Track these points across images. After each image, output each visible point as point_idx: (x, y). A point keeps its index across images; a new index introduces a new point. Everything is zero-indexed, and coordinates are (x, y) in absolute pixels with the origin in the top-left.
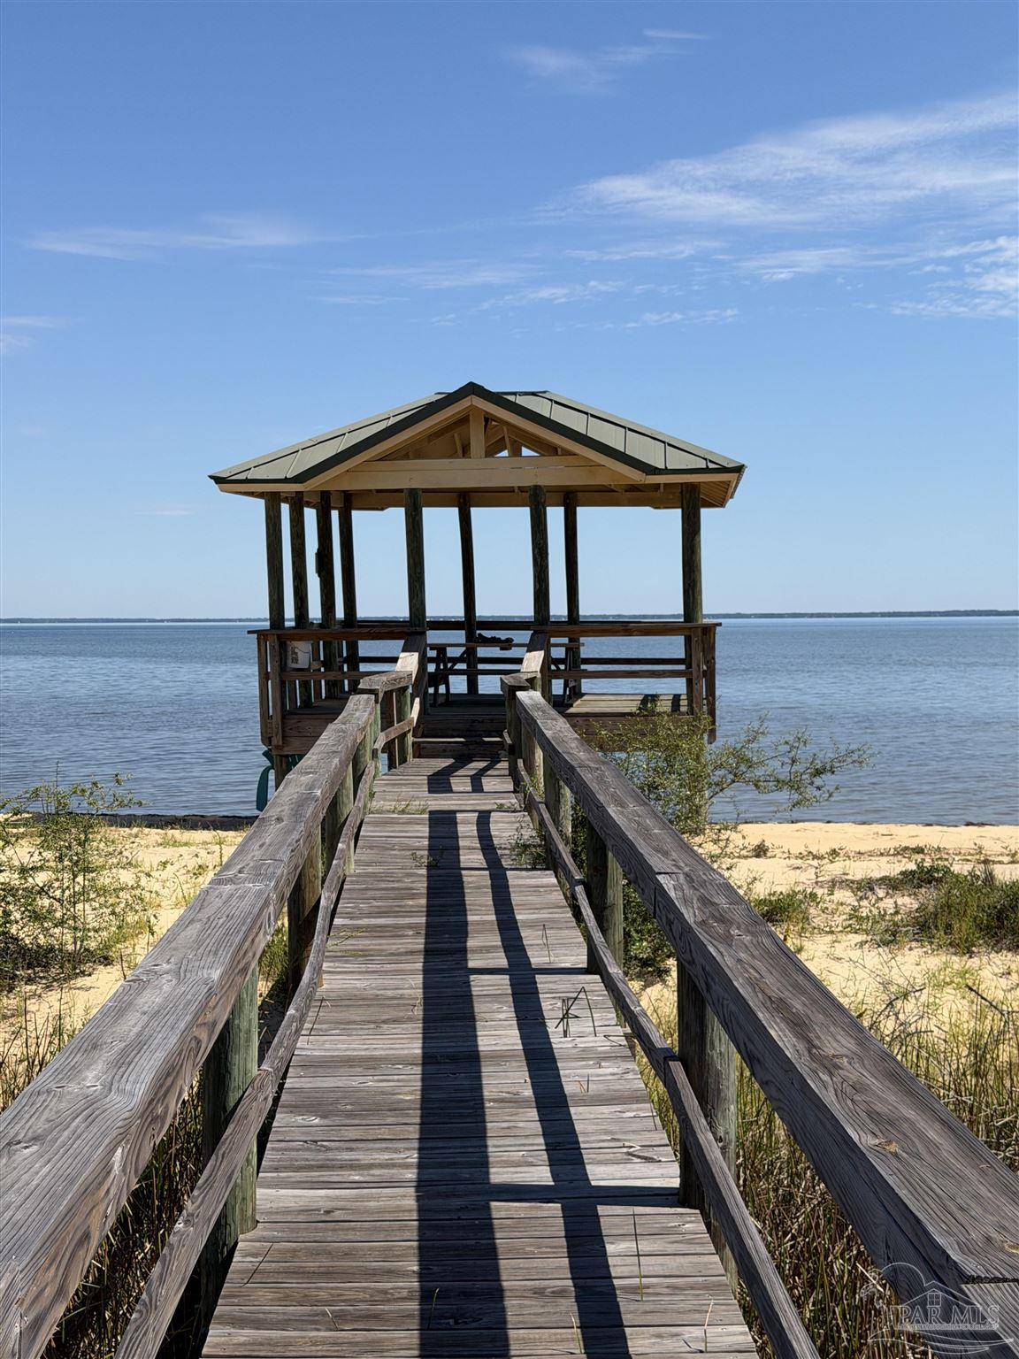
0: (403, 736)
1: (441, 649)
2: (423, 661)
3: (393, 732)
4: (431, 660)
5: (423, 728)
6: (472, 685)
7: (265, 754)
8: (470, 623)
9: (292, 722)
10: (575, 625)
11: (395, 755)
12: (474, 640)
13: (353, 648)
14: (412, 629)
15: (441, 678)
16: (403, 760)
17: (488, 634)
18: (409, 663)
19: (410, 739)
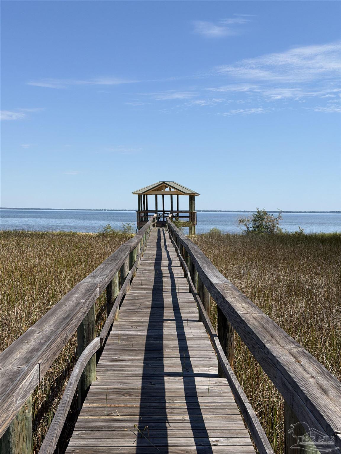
0: (155, 224)
1: (159, 214)
2: (157, 215)
3: (154, 223)
4: (158, 216)
5: (157, 223)
6: (164, 219)
7: (137, 227)
8: (163, 211)
9: (141, 223)
10: (178, 211)
11: (153, 226)
12: (164, 213)
13: (147, 214)
14: (156, 211)
15: (159, 218)
16: (155, 227)
17: (165, 212)
18: (155, 215)
19: (155, 225)
